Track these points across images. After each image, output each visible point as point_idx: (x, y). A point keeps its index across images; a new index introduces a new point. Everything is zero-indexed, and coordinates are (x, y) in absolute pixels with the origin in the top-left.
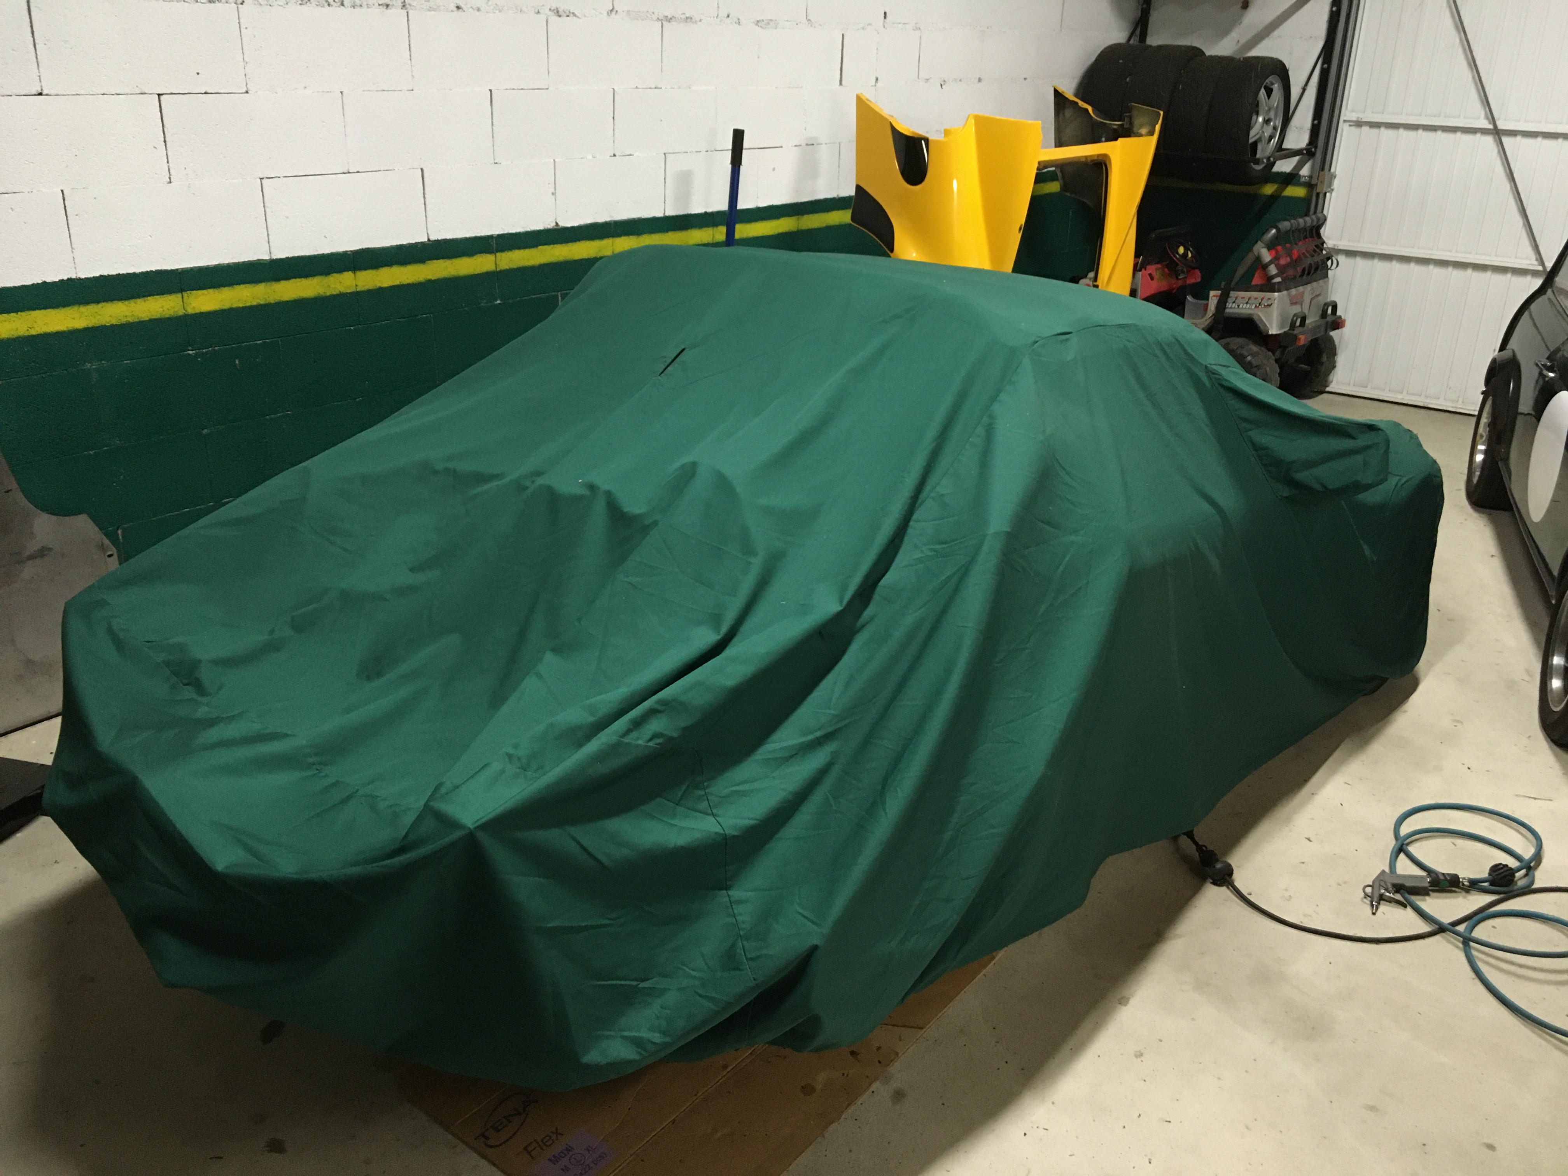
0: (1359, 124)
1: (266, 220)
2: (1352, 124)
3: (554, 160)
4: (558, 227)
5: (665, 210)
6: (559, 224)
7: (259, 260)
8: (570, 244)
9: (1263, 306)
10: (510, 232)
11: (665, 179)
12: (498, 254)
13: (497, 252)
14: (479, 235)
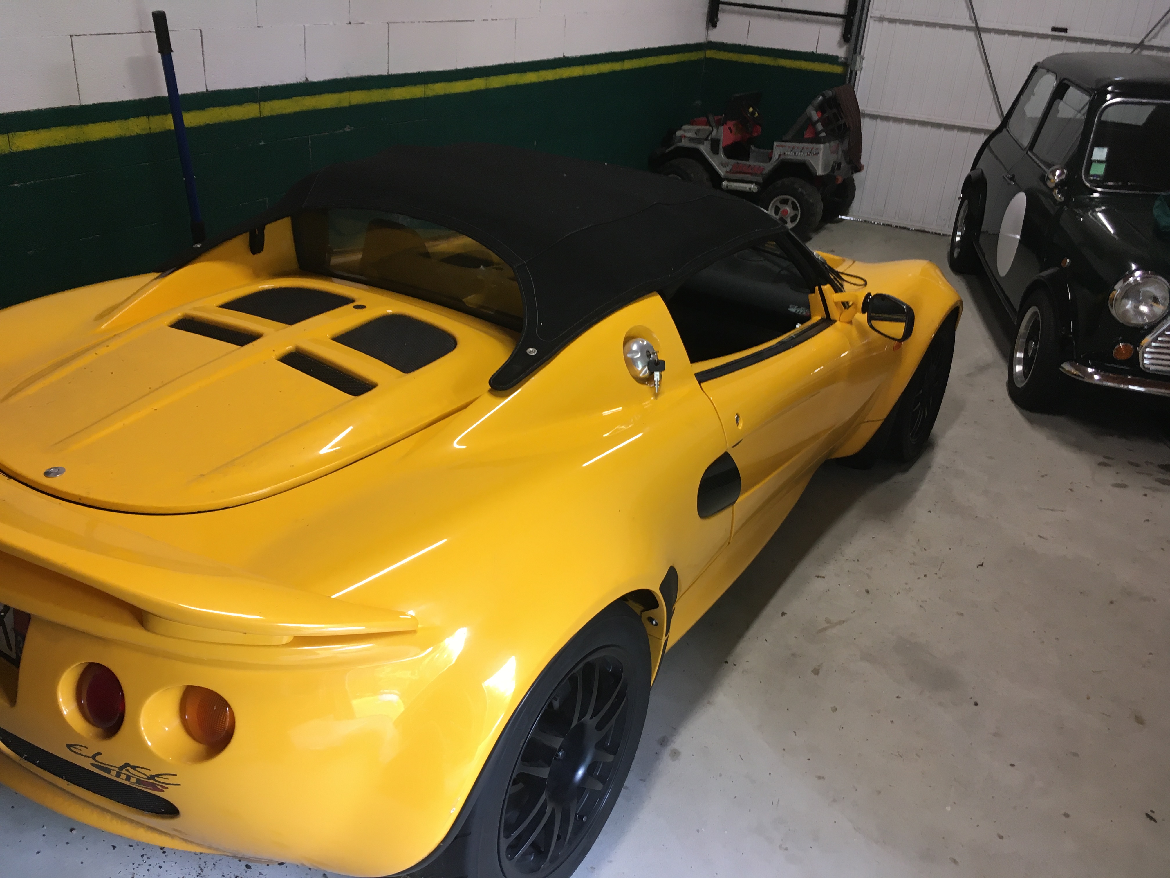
0: (881, 19)
1: (76, 72)
2: (875, 19)
3: (304, 26)
4: (307, 82)
5: (388, 70)
6: (308, 78)
7: (70, 106)
8: (317, 96)
9: (813, 155)
10: (271, 85)
11: (388, 44)
12: (262, 103)
13: (261, 101)
14: (246, 87)
